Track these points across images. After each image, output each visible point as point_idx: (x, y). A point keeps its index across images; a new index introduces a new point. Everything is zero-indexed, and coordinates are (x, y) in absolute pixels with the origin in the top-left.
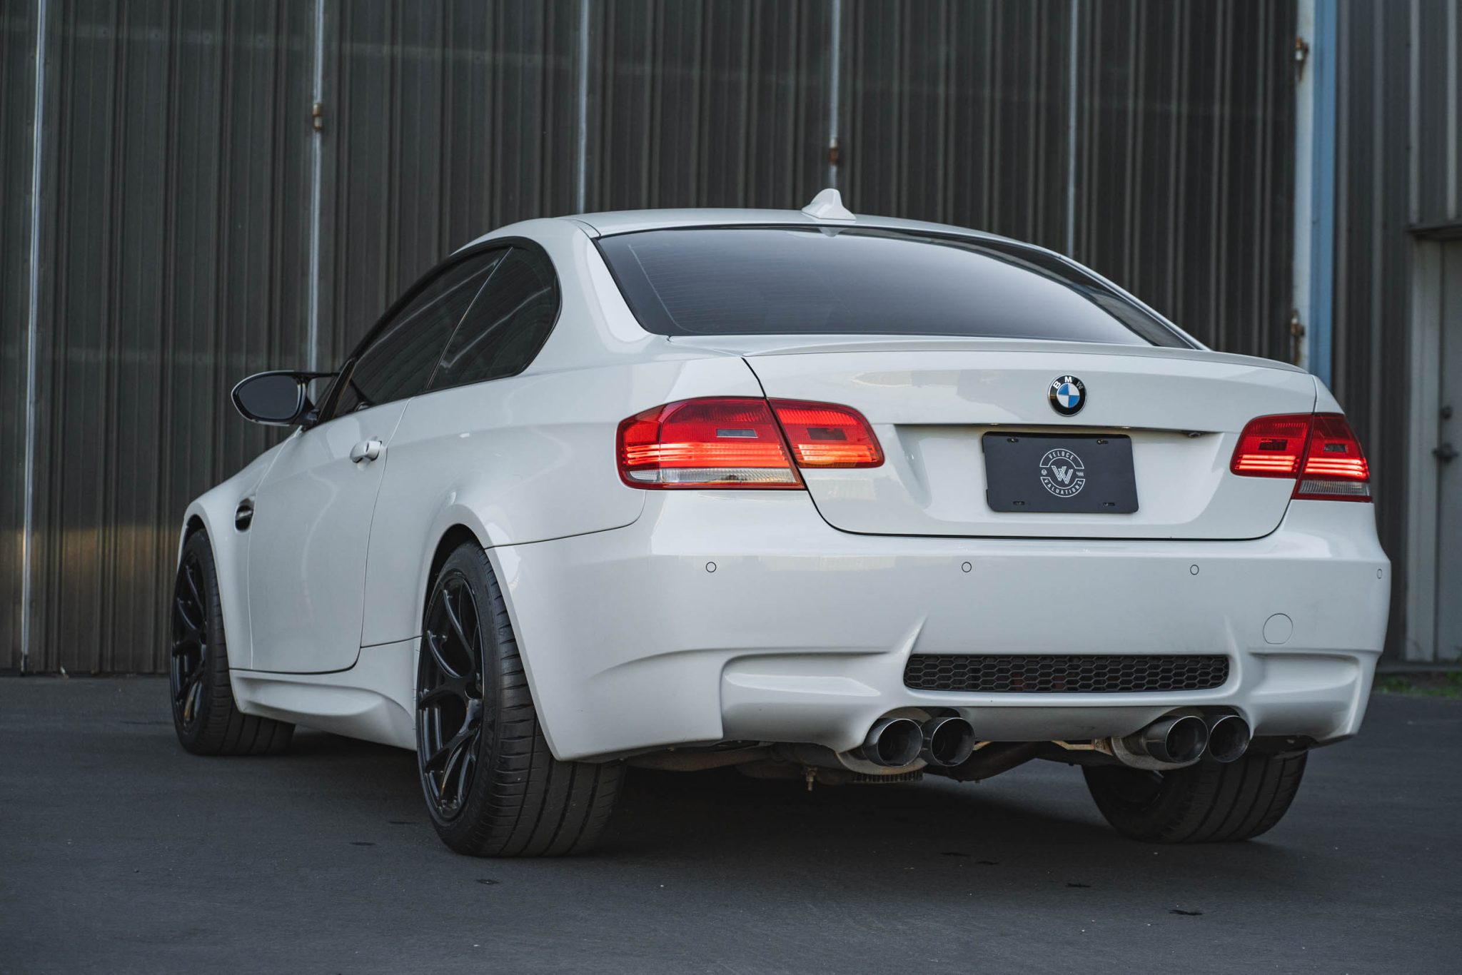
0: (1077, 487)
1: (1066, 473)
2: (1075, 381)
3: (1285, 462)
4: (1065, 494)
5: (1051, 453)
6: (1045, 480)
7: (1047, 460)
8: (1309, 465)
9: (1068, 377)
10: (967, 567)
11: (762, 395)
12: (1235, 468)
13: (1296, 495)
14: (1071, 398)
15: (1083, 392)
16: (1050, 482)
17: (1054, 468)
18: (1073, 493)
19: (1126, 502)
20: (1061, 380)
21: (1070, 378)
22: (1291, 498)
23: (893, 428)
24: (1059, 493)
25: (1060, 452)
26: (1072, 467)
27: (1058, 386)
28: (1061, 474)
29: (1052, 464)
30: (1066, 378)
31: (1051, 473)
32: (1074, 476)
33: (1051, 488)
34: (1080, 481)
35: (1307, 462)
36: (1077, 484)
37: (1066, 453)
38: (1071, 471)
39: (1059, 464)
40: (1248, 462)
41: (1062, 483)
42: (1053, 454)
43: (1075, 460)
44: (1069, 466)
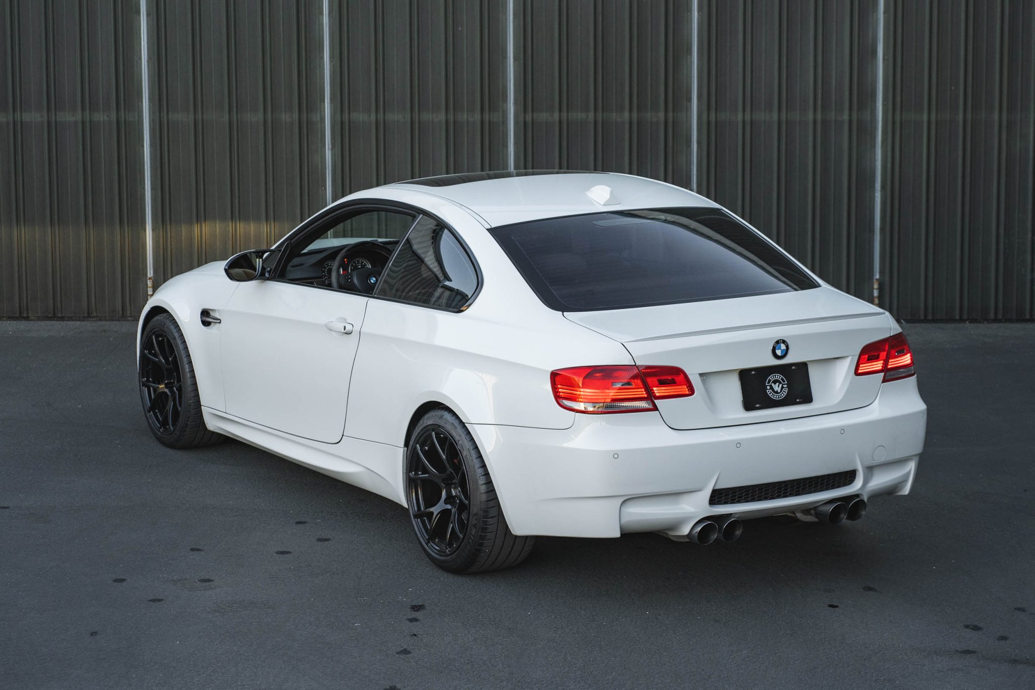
0: (784, 393)
1: (779, 386)
2: (784, 342)
3: (878, 365)
4: (779, 398)
6: (769, 392)
7: (770, 380)
8: (889, 364)
9: (780, 340)
10: (738, 445)
11: (634, 364)
12: (857, 373)
13: (884, 381)
14: (782, 350)
15: (787, 347)
16: (771, 393)
17: (773, 384)
18: (782, 396)
19: (807, 398)
20: (777, 342)
22: (882, 383)
23: (698, 376)
24: (776, 398)
25: (775, 376)
27: (776, 345)
28: (777, 387)
29: (771, 383)
31: (772, 388)
32: (782, 387)
33: (772, 396)
34: (785, 389)
35: (888, 362)
36: (784, 391)
37: (778, 377)
38: (781, 385)
39: (775, 382)
40: (864, 368)
41: (777, 392)
42: (772, 377)
43: (782, 379)
44: (780, 383)
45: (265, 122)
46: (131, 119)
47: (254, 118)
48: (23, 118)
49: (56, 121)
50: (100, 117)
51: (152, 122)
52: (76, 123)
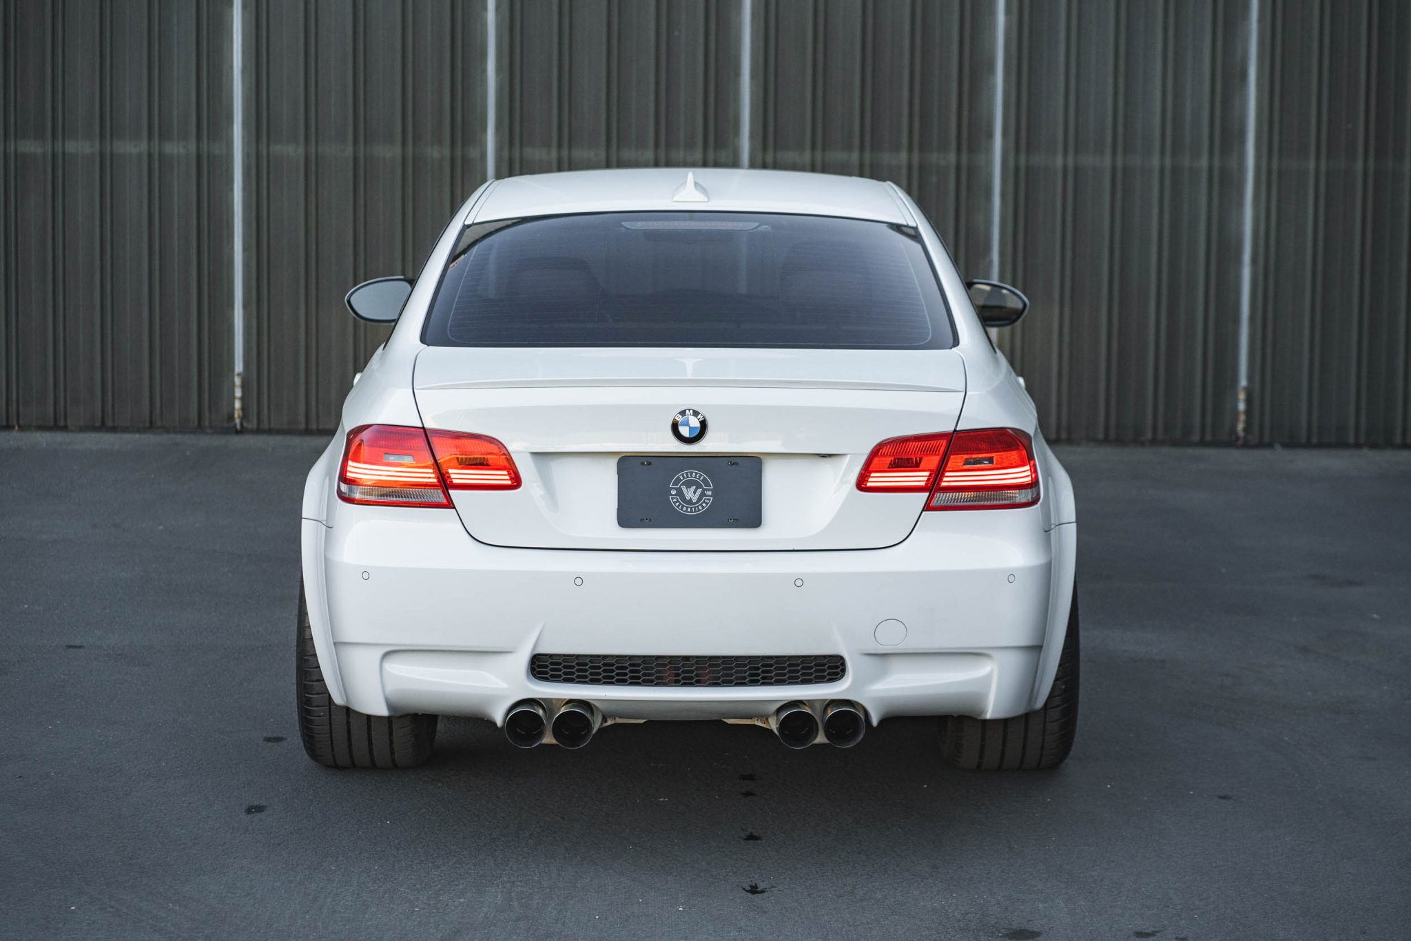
0: (704, 505)
1: (695, 493)
2: (696, 413)
3: (920, 478)
4: (691, 512)
5: (683, 475)
6: (673, 499)
7: (678, 480)
8: (945, 479)
9: (689, 410)
10: (578, 581)
11: (421, 426)
12: (861, 485)
13: (928, 507)
14: (691, 429)
15: (704, 424)
16: (678, 501)
17: (684, 488)
18: (699, 510)
19: (752, 518)
20: (683, 413)
21: (691, 411)
22: (923, 510)
23: (529, 457)
24: (686, 511)
25: (691, 474)
26: (701, 487)
27: (679, 419)
28: (690, 494)
29: (681, 485)
30: (687, 411)
31: (680, 493)
32: (702, 495)
33: (678, 507)
34: (707, 499)
35: (943, 476)
36: (704, 502)
37: (696, 474)
38: (700, 491)
39: (689, 484)
40: (875, 480)
41: (690, 502)
42: (683, 476)
43: (704, 480)
44: (698, 486)
45: (404, 159)
46: (217, 152)
47: (388, 152)
48: (66, 147)
49: (112, 154)
50: (174, 148)
51: (246, 156)
52: (140, 156)
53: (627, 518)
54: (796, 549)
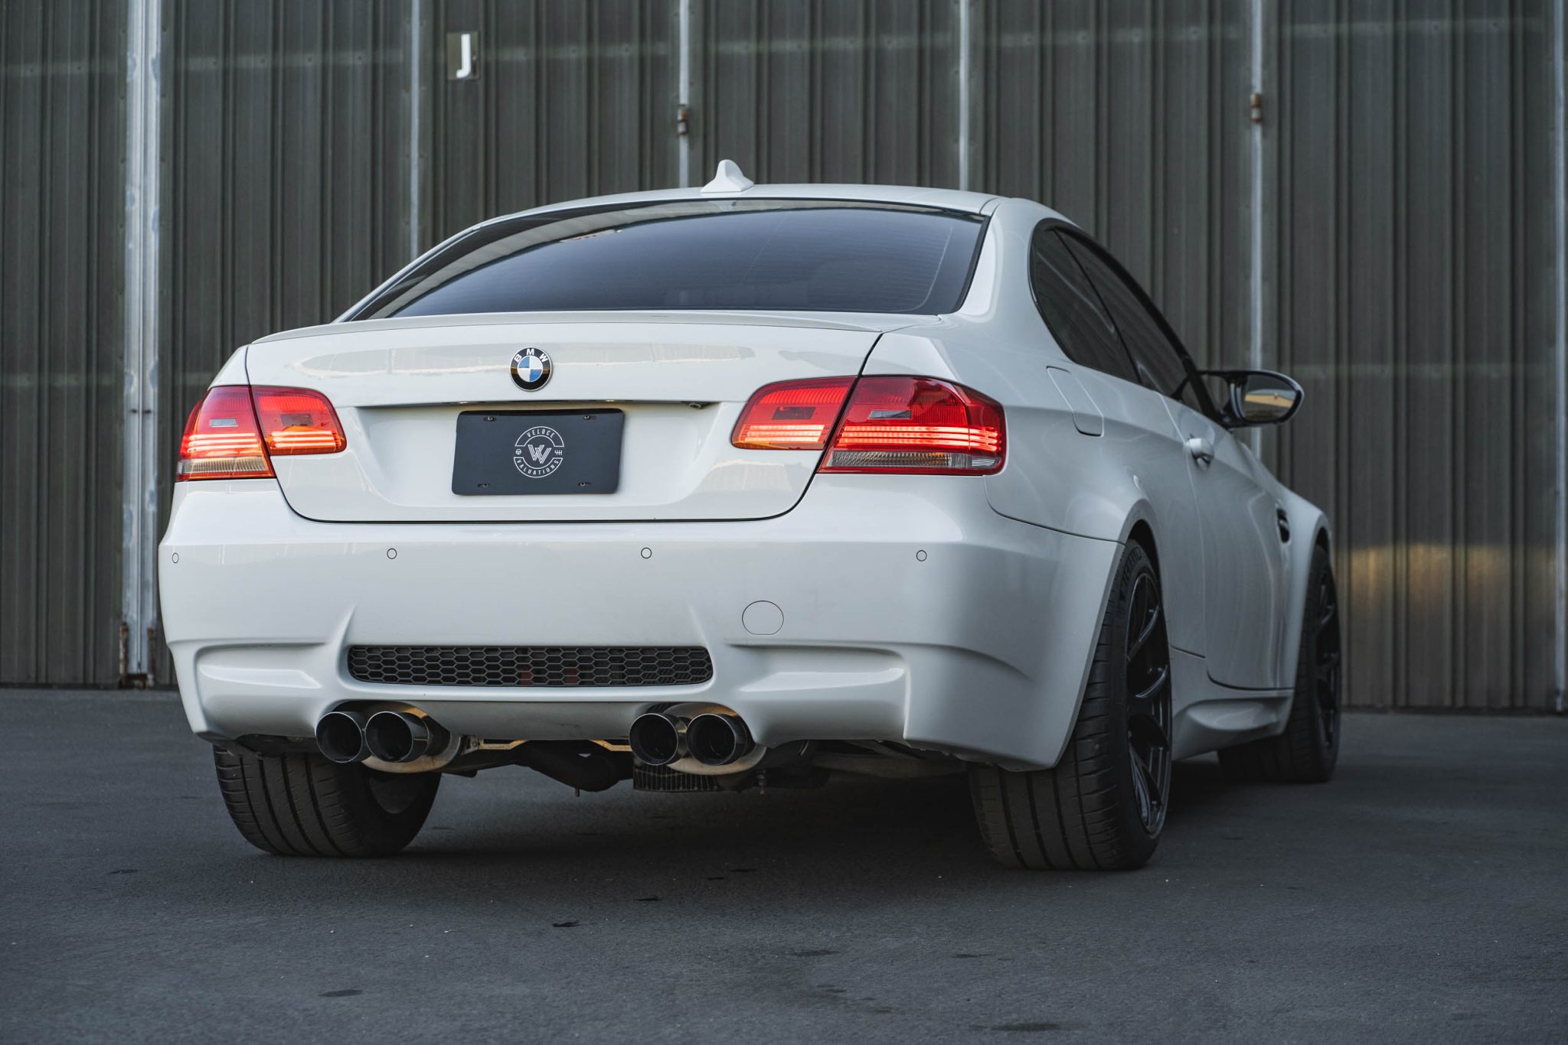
0: (553, 467)
1: (543, 452)
2: (538, 353)
5: (531, 432)
6: (518, 460)
7: (526, 438)
8: (846, 434)
9: (531, 349)
10: (392, 553)
11: (246, 383)
12: (736, 441)
13: (821, 469)
14: (533, 372)
15: (547, 365)
16: (523, 463)
17: (531, 447)
18: (546, 473)
19: (607, 483)
20: (523, 353)
21: (533, 350)
22: (815, 473)
23: (355, 411)
24: (531, 474)
25: (541, 430)
26: (552, 446)
27: (519, 359)
28: (538, 454)
29: (528, 443)
30: (528, 350)
31: (526, 453)
32: (552, 454)
33: (522, 469)
34: (557, 460)
35: (842, 430)
36: (553, 463)
37: (547, 430)
38: (549, 450)
39: (536, 443)
40: (756, 433)
41: (537, 463)
43: (555, 437)
44: (548, 444)
53: (463, 485)
54: (657, 518)
